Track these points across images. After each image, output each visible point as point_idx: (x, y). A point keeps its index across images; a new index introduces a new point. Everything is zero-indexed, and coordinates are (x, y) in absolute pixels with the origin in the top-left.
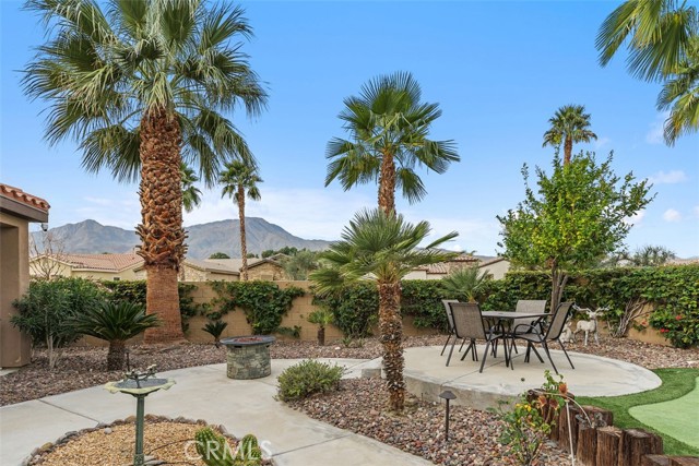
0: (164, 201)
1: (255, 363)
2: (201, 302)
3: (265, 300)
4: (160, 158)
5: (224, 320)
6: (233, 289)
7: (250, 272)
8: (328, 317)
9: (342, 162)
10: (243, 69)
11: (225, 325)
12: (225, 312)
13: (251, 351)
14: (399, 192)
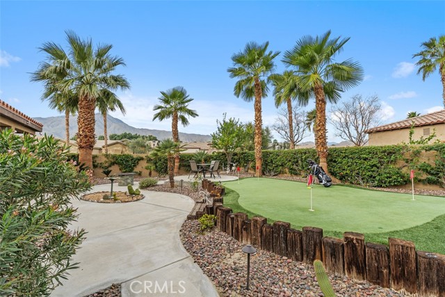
0: (89, 124)
1: (129, 181)
2: (100, 162)
3: (127, 161)
4: (88, 108)
5: (110, 169)
6: (114, 157)
7: (108, 148)
8: (153, 167)
9: (159, 114)
10: (124, 80)
11: (111, 171)
12: (110, 166)
13: (128, 177)
14: (180, 122)
